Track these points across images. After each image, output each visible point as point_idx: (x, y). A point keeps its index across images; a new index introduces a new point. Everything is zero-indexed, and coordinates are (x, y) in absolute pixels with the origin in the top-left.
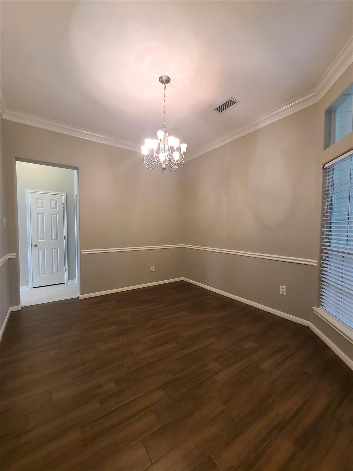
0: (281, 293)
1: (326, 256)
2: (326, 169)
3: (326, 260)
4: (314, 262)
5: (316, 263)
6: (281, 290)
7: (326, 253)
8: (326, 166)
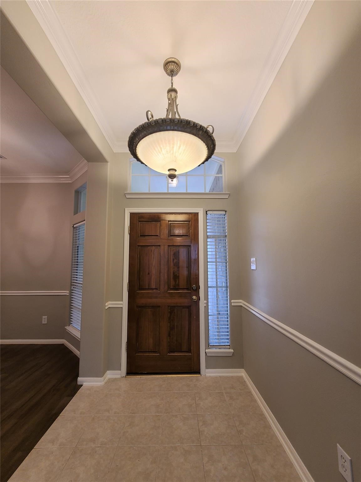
0: (43, 323)
1: (73, 287)
2: (75, 228)
3: (73, 290)
4: (66, 293)
5: (68, 293)
6: (43, 320)
7: (73, 285)
8: (75, 226)
